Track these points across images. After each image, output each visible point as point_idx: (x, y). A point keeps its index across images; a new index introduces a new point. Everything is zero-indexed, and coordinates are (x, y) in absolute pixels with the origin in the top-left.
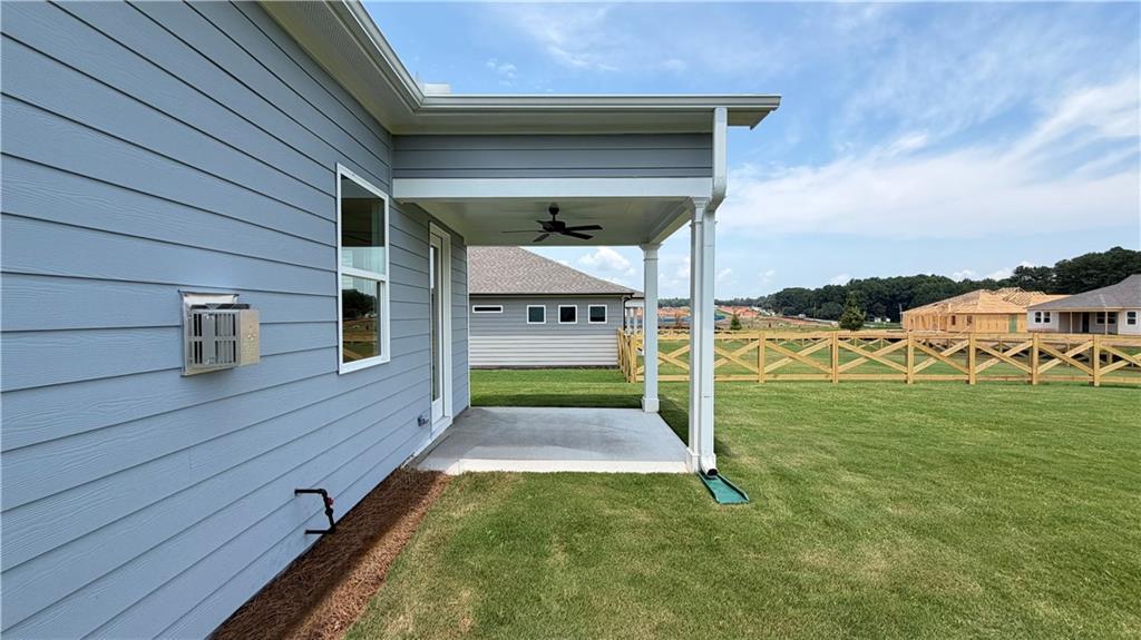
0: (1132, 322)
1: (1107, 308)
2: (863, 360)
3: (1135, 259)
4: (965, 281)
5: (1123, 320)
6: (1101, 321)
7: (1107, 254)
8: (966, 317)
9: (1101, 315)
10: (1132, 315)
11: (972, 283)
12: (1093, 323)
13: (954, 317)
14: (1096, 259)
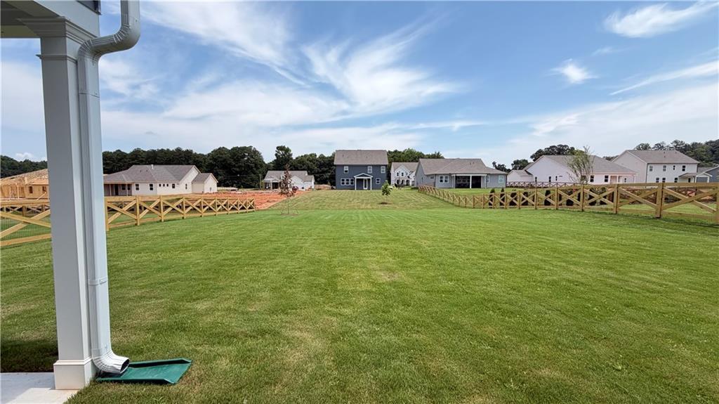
0: (137, 189)
1: (127, 182)
2: (21, 226)
3: (127, 157)
4: (26, 161)
5: (134, 187)
6: (124, 189)
7: (114, 153)
8: (41, 187)
9: (123, 185)
10: (137, 185)
11: (31, 163)
12: (120, 190)
13: (31, 188)
14: (109, 155)
